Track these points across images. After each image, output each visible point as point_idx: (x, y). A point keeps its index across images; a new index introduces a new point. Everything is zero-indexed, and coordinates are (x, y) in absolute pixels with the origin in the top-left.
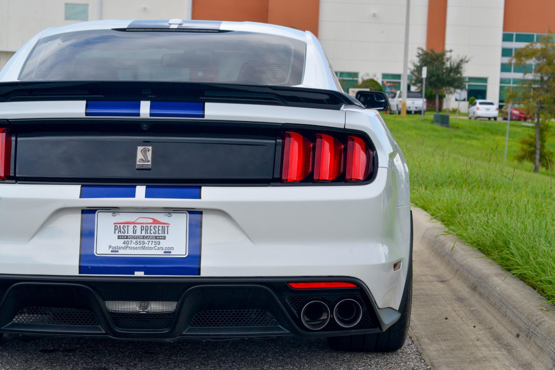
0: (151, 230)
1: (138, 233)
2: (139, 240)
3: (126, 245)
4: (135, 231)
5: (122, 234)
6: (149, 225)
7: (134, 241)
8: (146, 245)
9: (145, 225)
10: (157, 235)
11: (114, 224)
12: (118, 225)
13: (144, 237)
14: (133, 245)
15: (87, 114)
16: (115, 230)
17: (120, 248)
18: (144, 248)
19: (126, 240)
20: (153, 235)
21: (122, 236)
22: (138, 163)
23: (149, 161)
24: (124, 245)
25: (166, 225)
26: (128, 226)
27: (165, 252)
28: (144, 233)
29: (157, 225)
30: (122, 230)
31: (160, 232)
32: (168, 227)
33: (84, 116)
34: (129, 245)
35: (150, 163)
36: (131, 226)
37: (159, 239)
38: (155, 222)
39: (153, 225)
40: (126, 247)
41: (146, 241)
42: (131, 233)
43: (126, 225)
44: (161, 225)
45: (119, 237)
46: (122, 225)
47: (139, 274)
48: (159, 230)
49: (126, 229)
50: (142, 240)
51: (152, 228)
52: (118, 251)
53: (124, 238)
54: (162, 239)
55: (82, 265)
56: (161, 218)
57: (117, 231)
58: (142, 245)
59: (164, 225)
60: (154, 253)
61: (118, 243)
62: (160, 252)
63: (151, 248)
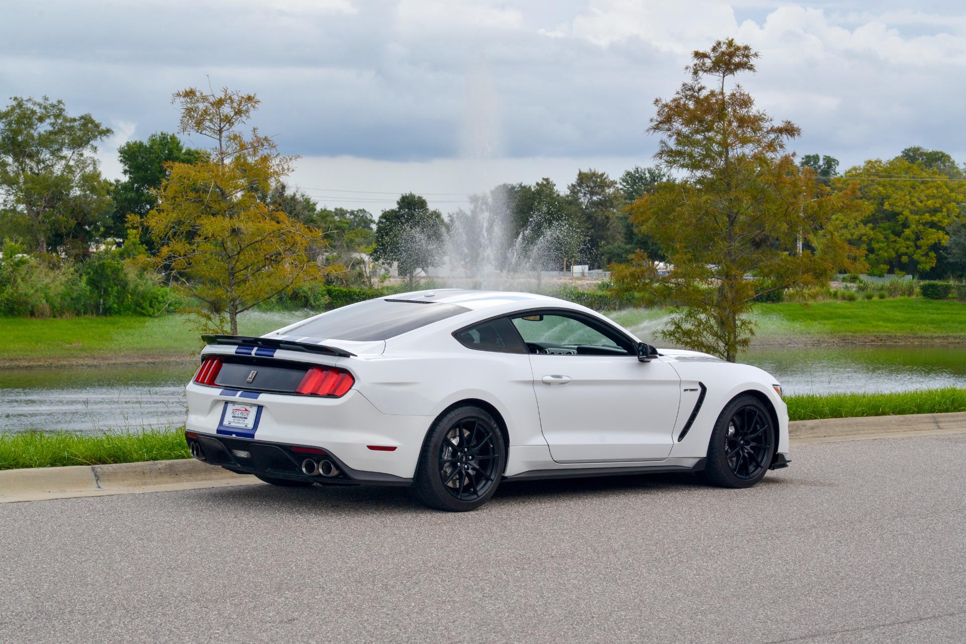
0: (243, 414)
1: (239, 415)
2: (238, 419)
6: (243, 412)
10: (245, 417)
11: (233, 410)
13: (241, 417)
14: (236, 421)
15: (236, 353)
16: (233, 413)
18: (239, 423)
19: (235, 419)
22: (248, 379)
23: (251, 379)
24: (233, 421)
26: (237, 412)
32: (249, 413)
33: (234, 354)
37: (246, 419)
38: (246, 410)
39: (245, 412)
41: (241, 419)
42: (237, 415)
44: (247, 412)
45: (233, 417)
46: (235, 411)
47: (234, 436)
48: (246, 414)
52: (231, 424)
55: (218, 429)
56: (248, 408)
60: (242, 426)
61: (232, 419)
62: (244, 426)
63: (241, 423)
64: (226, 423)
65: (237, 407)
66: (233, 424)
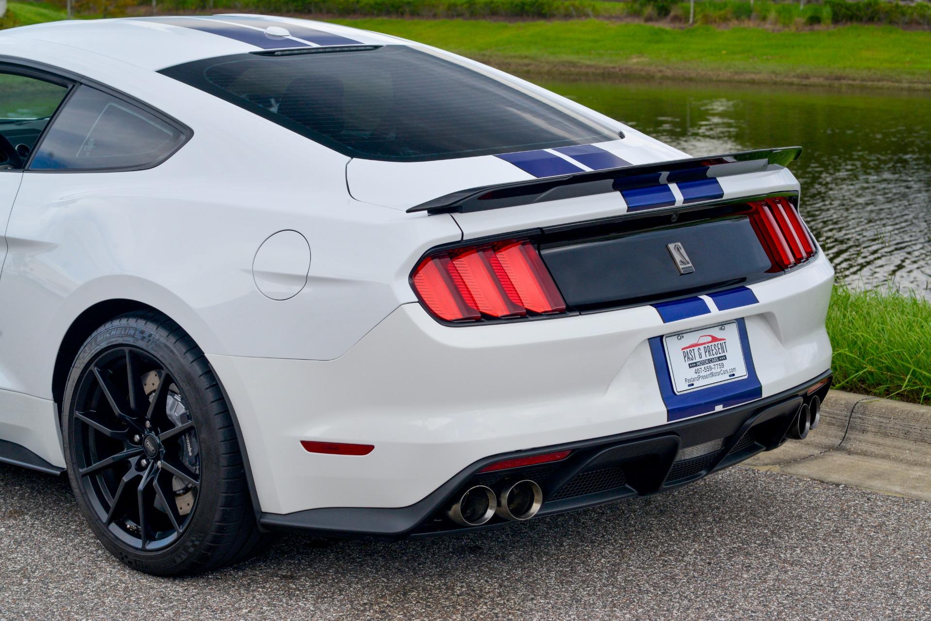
0: (712, 350)
1: (704, 358)
2: (706, 366)
3: (698, 374)
4: (700, 355)
5: (692, 362)
6: (709, 345)
7: (703, 367)
8: (713, 371)
9: (706, 345)
10: (719, 355)
11: (682, 349)
12: (685, 350)
13: (710, 361)
14: (703, 374)
16: (685, 357)
17: (694, 380)
18: (712, 375)
19: (696, 368)
20: (716, 356)
21: (692, 364)
22: (681, 267)
23: (688, 263)
24: (696, 376)
25: (723, 341)
26: (693, 350)
27: (730, 376)
28: (708, 357)
29: (716, 343)
30: (690, 356)
31: (720, 352)
32: (725, 343)
34: (701, 374)
35: (690, 265)
36: (696, 348)
37: (722, 360)
38: (714, 339)
39: (713, 344)
40: (699, 377)
41: (712, 365)
42: (698, 359)
43: (691, 349)
44: (719, 342)
45: (691, 366)
46: (688, 350)
47: (719, 408)
48: (719, 349)
49: (693, 354)
50: (709, 365)
51: (713, 347)
52: (693, 385)
53: (694, 366)
54: (724, 359)
55: (669, 408)
56: (716, 333)
57: (686, 358)
58: (710, 372)
59: (721, 342)
60: (722, 378)
61: (691, 373)
62: (726, 377)
63: (718, 374)
64: (680, 386)
65: (689, 339)
66: (701, 384)
